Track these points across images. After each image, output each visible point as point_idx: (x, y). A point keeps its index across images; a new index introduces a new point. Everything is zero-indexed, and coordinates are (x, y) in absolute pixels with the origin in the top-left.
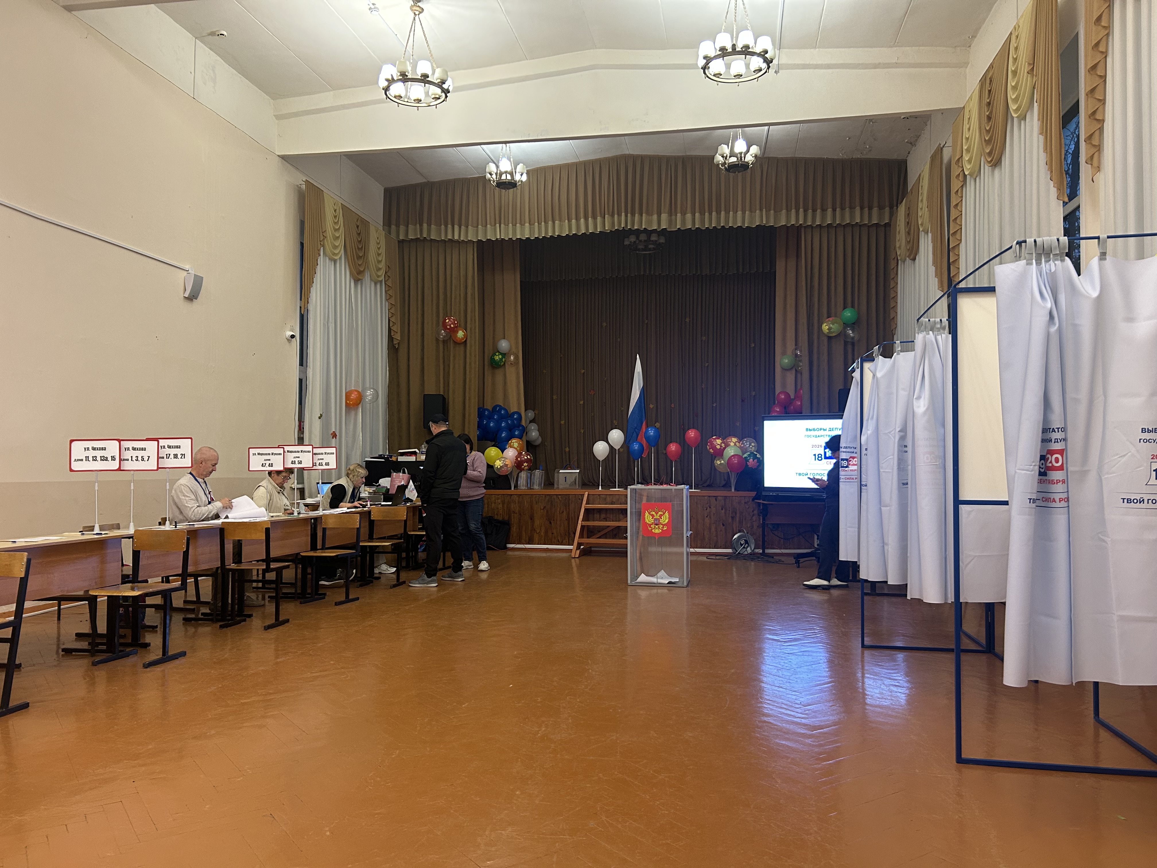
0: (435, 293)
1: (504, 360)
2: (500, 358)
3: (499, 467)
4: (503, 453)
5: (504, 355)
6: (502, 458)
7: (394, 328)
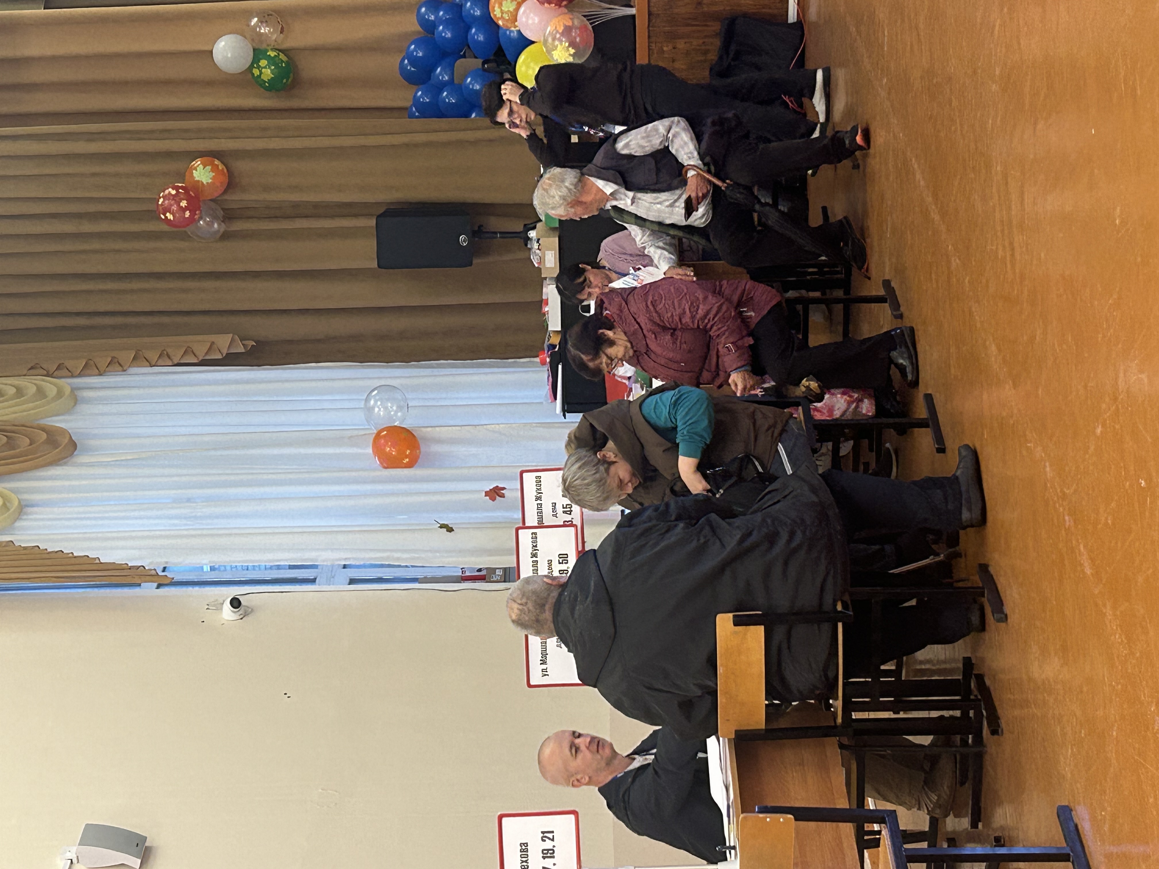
0: (96, 245)
1: (272, 54)
2: (269, 66)
3: (572, 51)
4: (533, 42)
5: (258, 54)
6: (545, 41)
7: (201, 353)
